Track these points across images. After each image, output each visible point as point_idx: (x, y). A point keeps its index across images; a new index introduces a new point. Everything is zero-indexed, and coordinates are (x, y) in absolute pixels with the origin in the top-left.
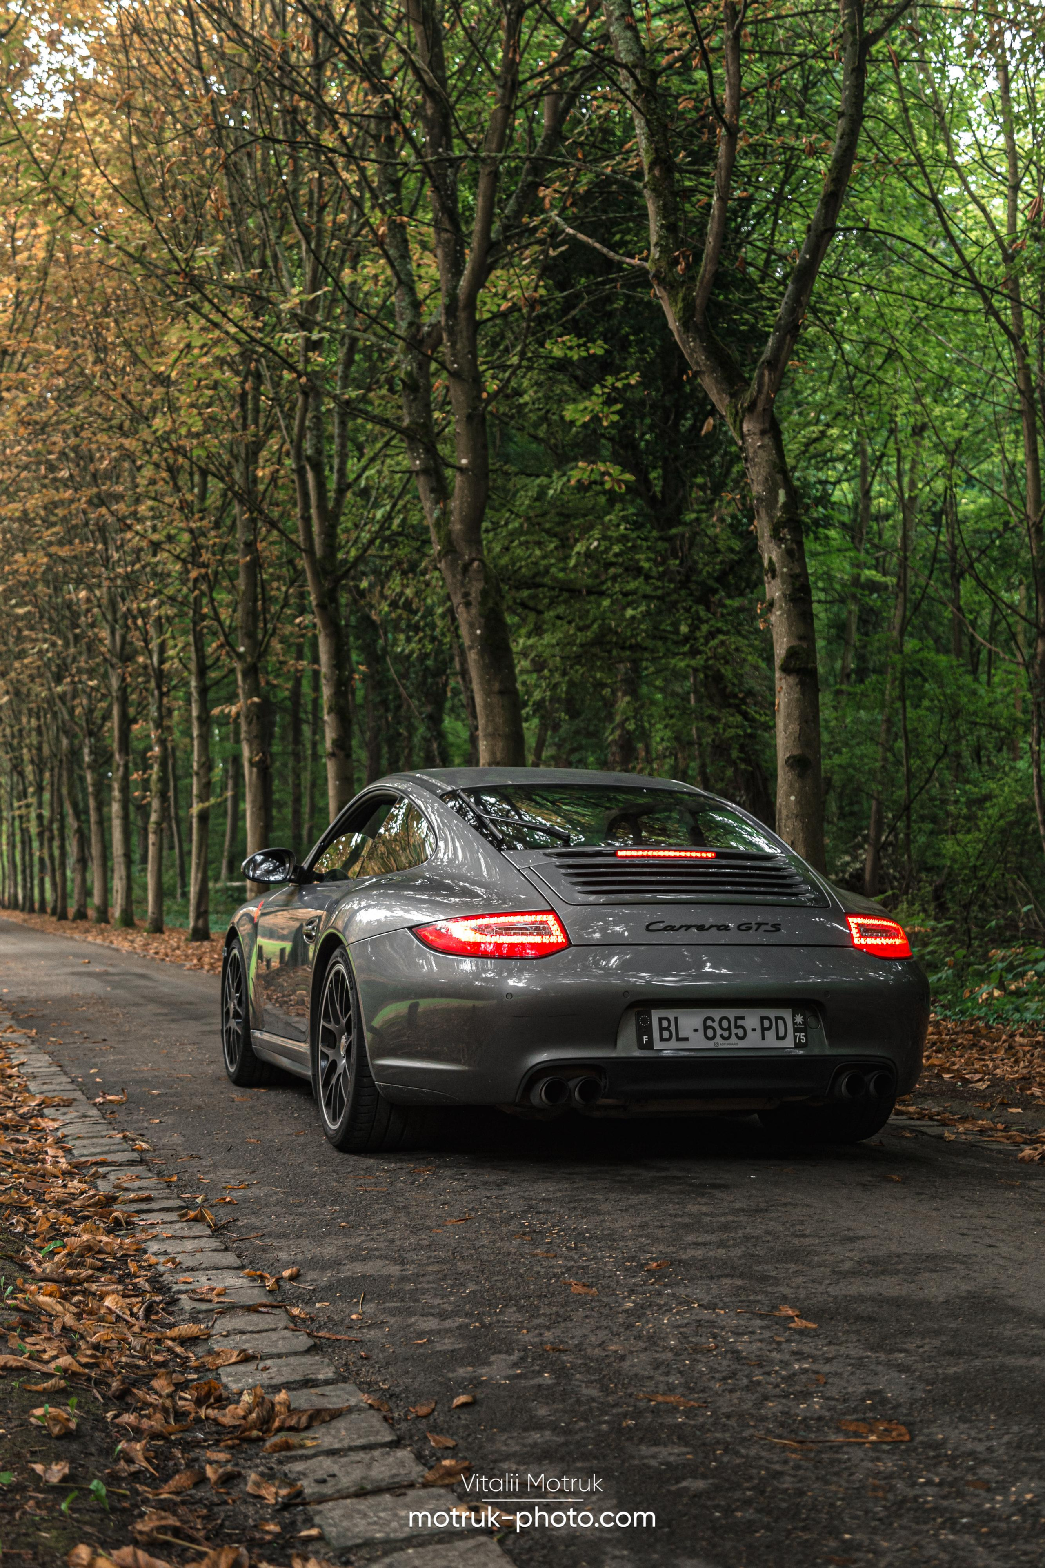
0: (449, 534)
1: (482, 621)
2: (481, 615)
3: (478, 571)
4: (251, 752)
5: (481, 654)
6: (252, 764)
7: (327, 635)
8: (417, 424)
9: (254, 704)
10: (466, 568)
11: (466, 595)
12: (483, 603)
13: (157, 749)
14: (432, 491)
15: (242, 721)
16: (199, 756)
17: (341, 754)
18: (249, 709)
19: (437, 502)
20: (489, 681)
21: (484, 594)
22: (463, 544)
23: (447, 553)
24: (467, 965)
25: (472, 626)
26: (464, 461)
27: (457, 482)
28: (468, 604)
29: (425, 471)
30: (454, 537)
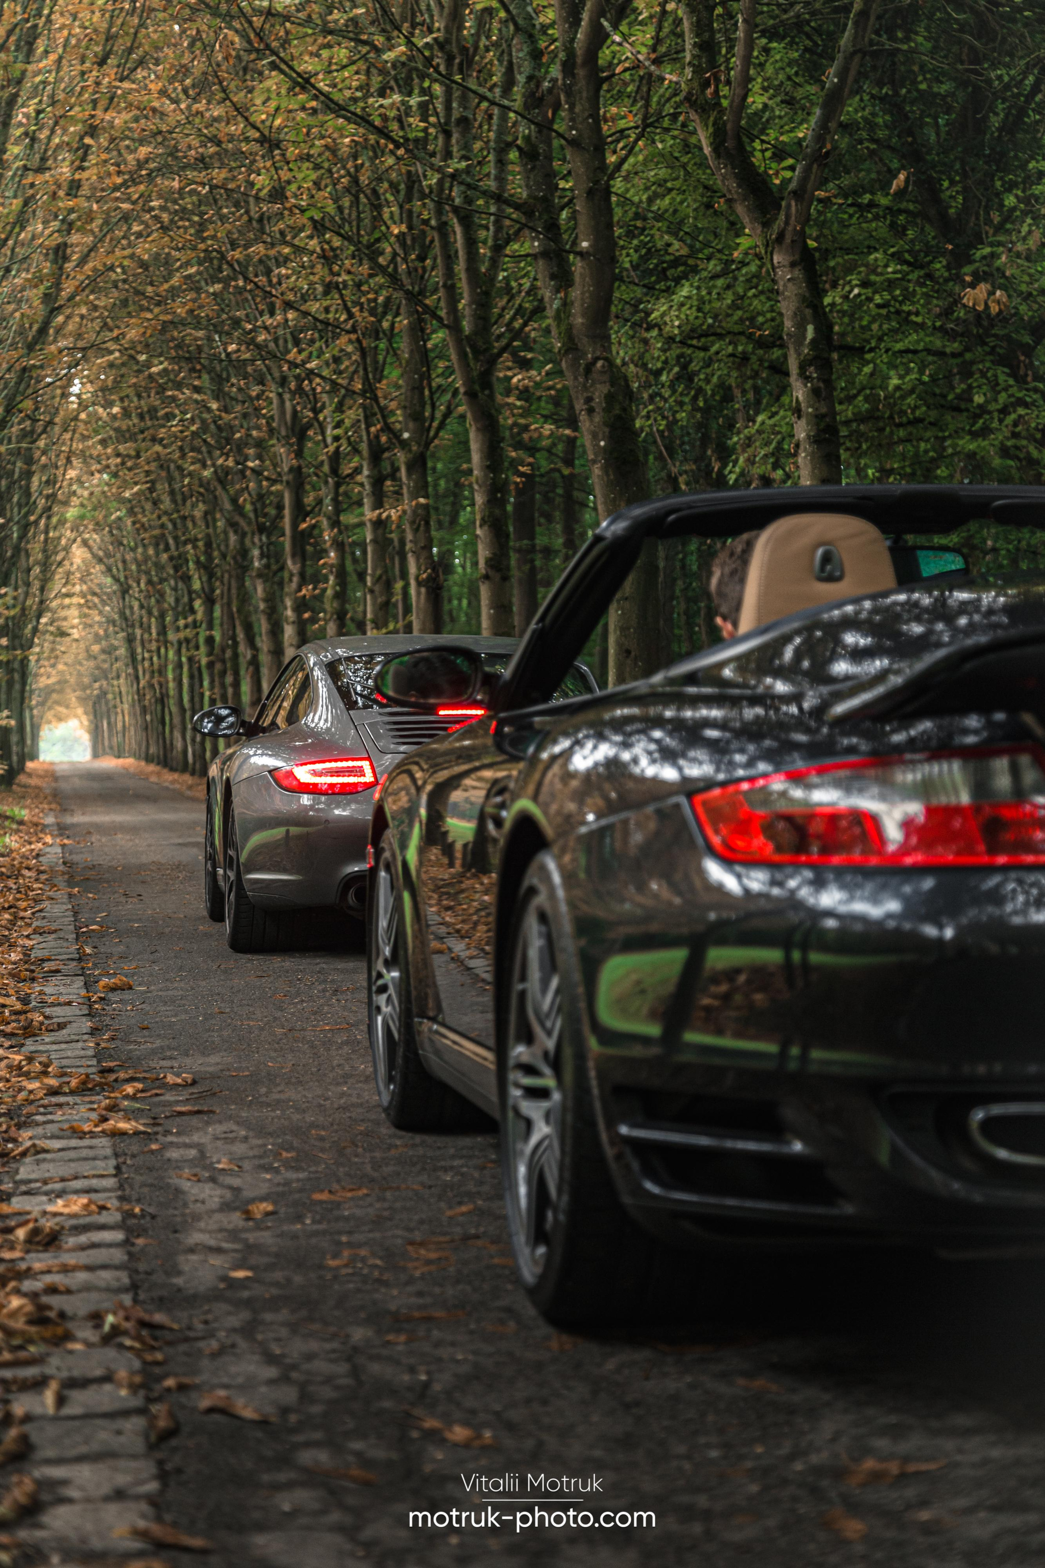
0: (570, 328)
1: (607, 430)
2: (605, 424)
3: (603, 372)
4: (419, 568)
5: (605, 469)
6: (419, 584)
7: (478, 429)
8: (536, 198)
9: (419, 505)
10: (589, 368)
11: (589, 400)
12: (607, 410)
13: (332, 554)
14: (553, 277)
15: (407, 527)
16: (374, 569)
17: (497, 577)
18: (414, 512)
19: (558, 291)
20: (614, 500)
21: (610, 398)
22: (585, 340)
23: (567, 352)
24: (306, 800)
25: (595, 436)
26: (585, 244)
27: (578, 266)
28: (591, 411)
29: (544, 254)
30: (575, 332)
